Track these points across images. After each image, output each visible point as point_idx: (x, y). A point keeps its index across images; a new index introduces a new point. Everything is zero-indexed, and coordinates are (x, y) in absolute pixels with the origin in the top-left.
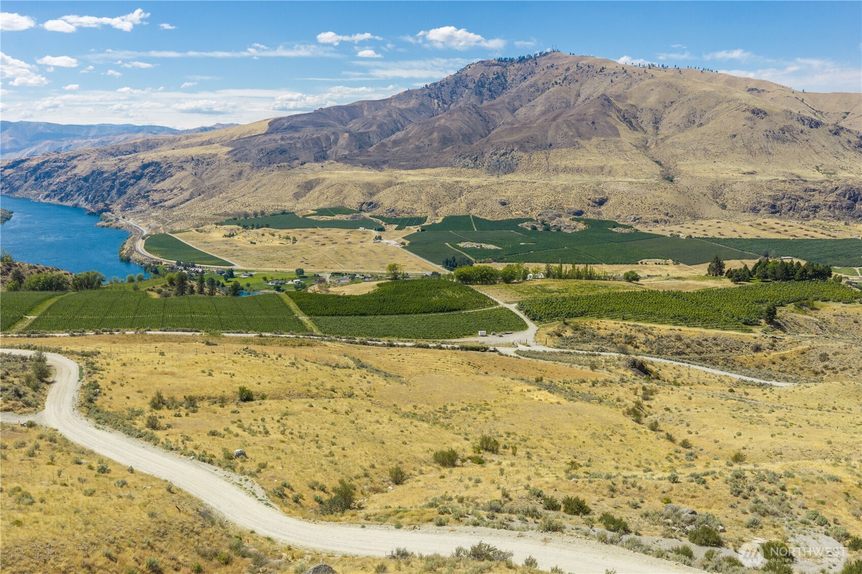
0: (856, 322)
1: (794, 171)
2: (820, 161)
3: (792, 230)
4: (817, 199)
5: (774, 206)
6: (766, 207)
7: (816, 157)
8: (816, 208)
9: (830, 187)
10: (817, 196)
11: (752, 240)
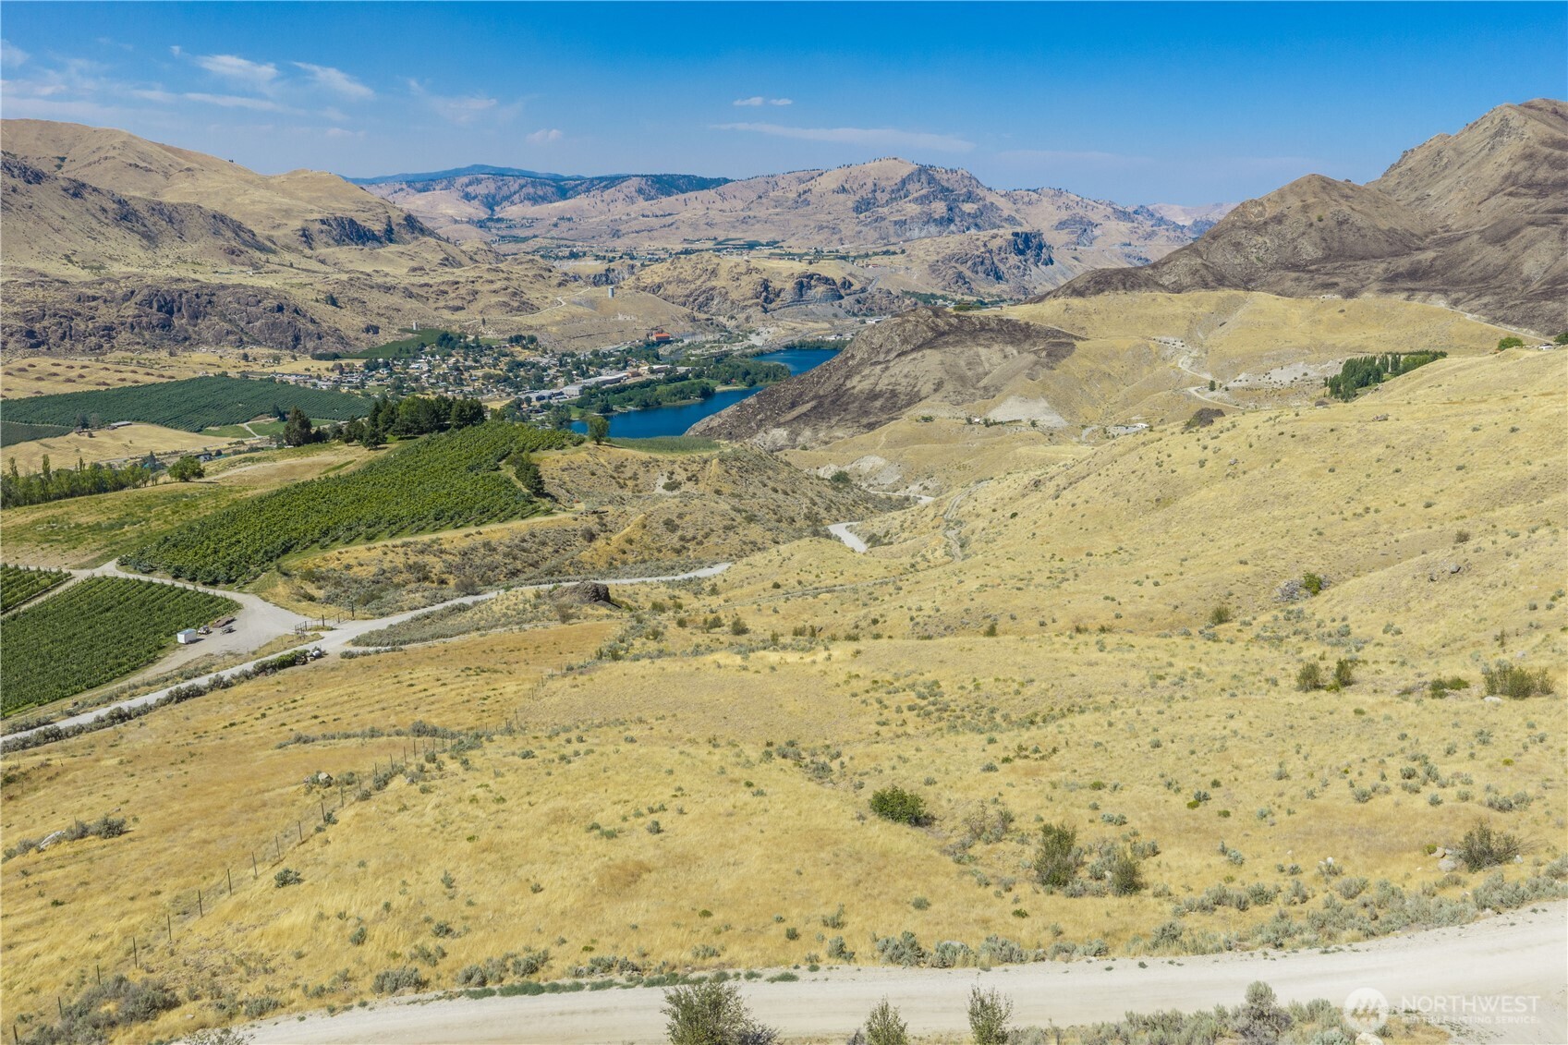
0: (593, 474)
1: (32, 265)
2: (68, 245)
3: (91, 373)
4: (106, 314)
5: (31, 334)
6: (17, 336)
7: (57, 238)
8: (109, 331)
9: (119, 291)
10: (103, 309)
11: (31, 400)
